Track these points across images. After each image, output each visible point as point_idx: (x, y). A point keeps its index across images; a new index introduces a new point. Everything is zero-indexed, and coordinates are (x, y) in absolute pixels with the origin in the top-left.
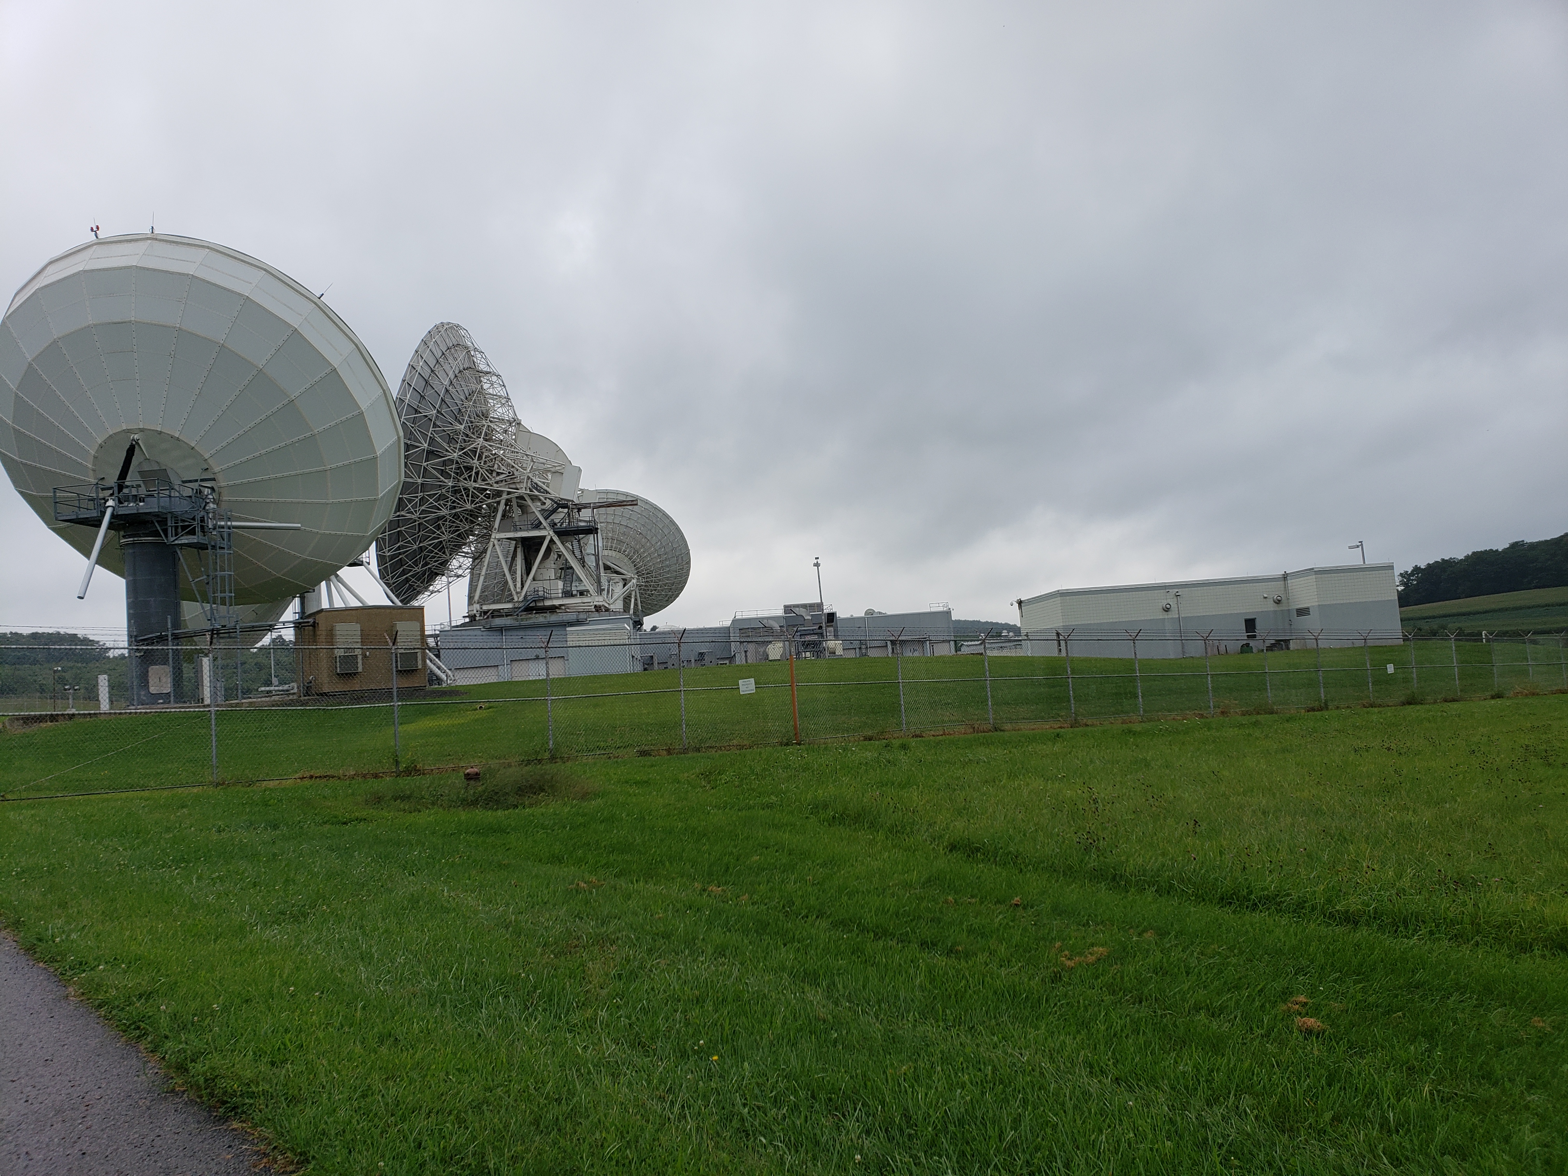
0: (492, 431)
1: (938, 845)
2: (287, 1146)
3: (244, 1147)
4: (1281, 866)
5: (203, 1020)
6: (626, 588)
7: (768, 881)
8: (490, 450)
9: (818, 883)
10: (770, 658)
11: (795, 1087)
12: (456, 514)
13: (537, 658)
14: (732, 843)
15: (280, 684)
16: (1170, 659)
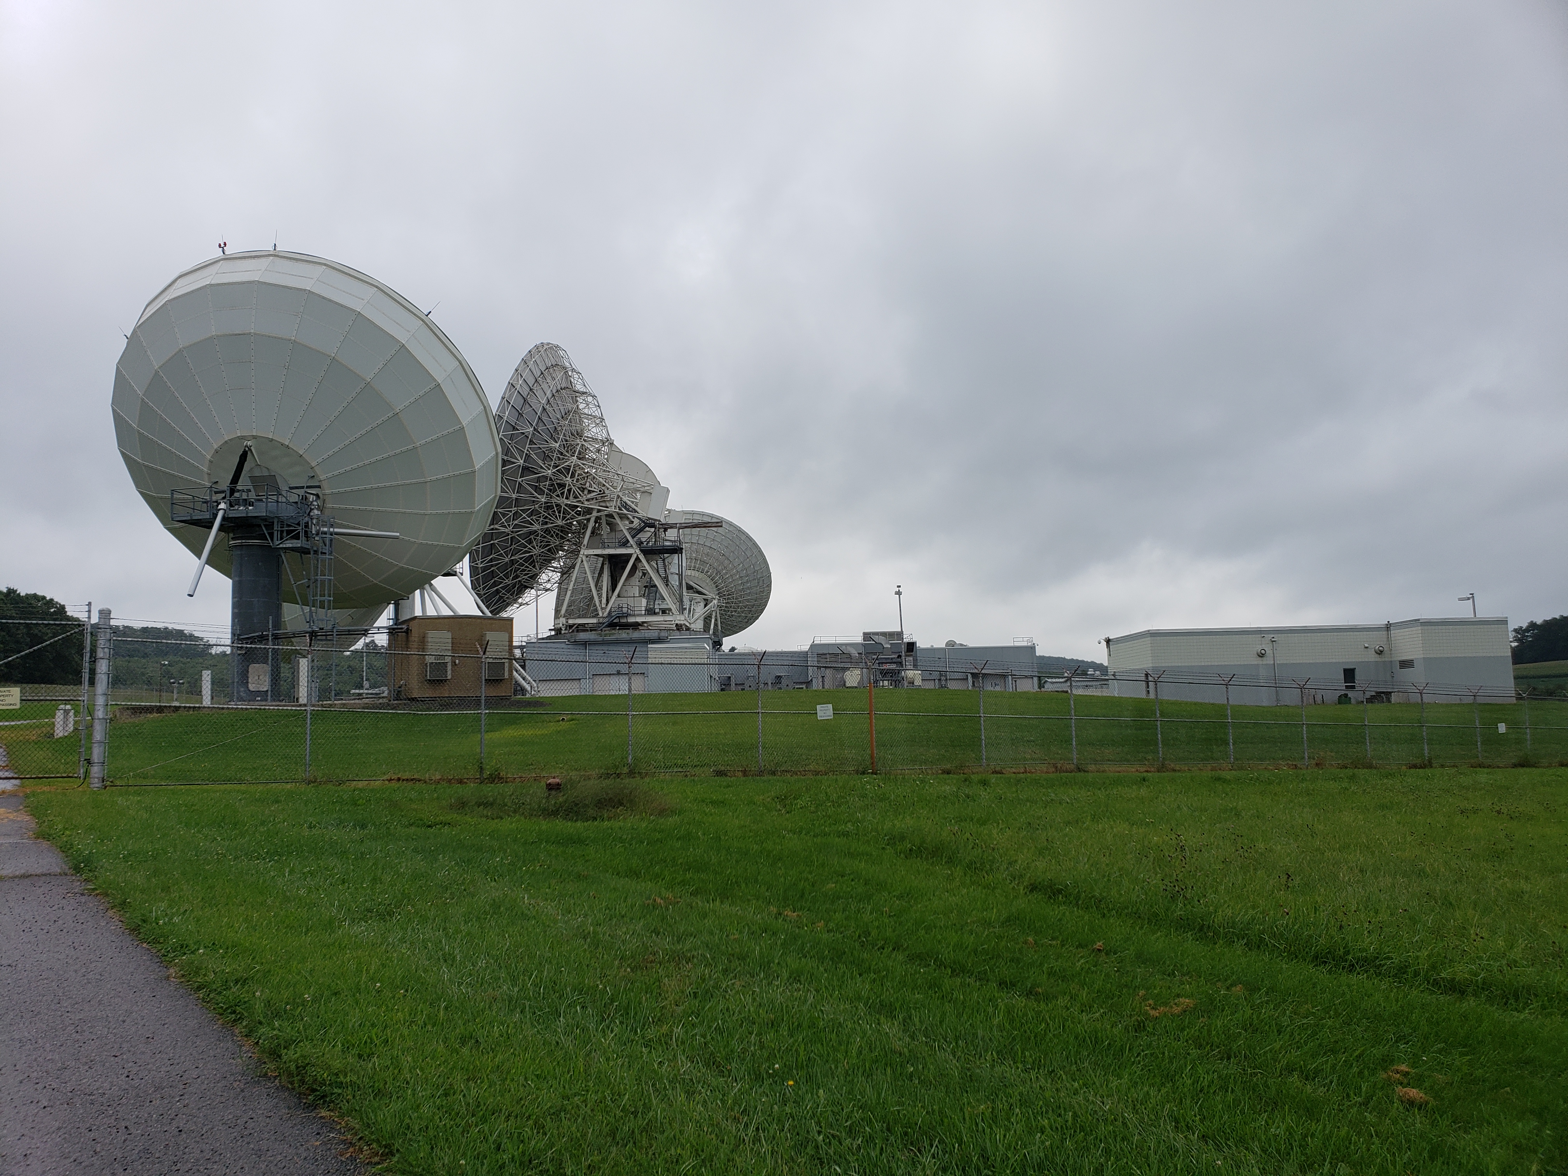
0: (586, 450)
1: (1018, 885)
2: (373, 1137)
3: (332, 1135)
4: (1381, 927)
5: (294, 1009)
6: (707, 608)
7: (844, 910)
8: (583, 469)
9: (895, 915)
10: (847, 685)
11: (870, 1119)
12: (547, 529)
13: (619, 673)
14: (808, 869)
15: (371, 687)
16: (1264, 707)
